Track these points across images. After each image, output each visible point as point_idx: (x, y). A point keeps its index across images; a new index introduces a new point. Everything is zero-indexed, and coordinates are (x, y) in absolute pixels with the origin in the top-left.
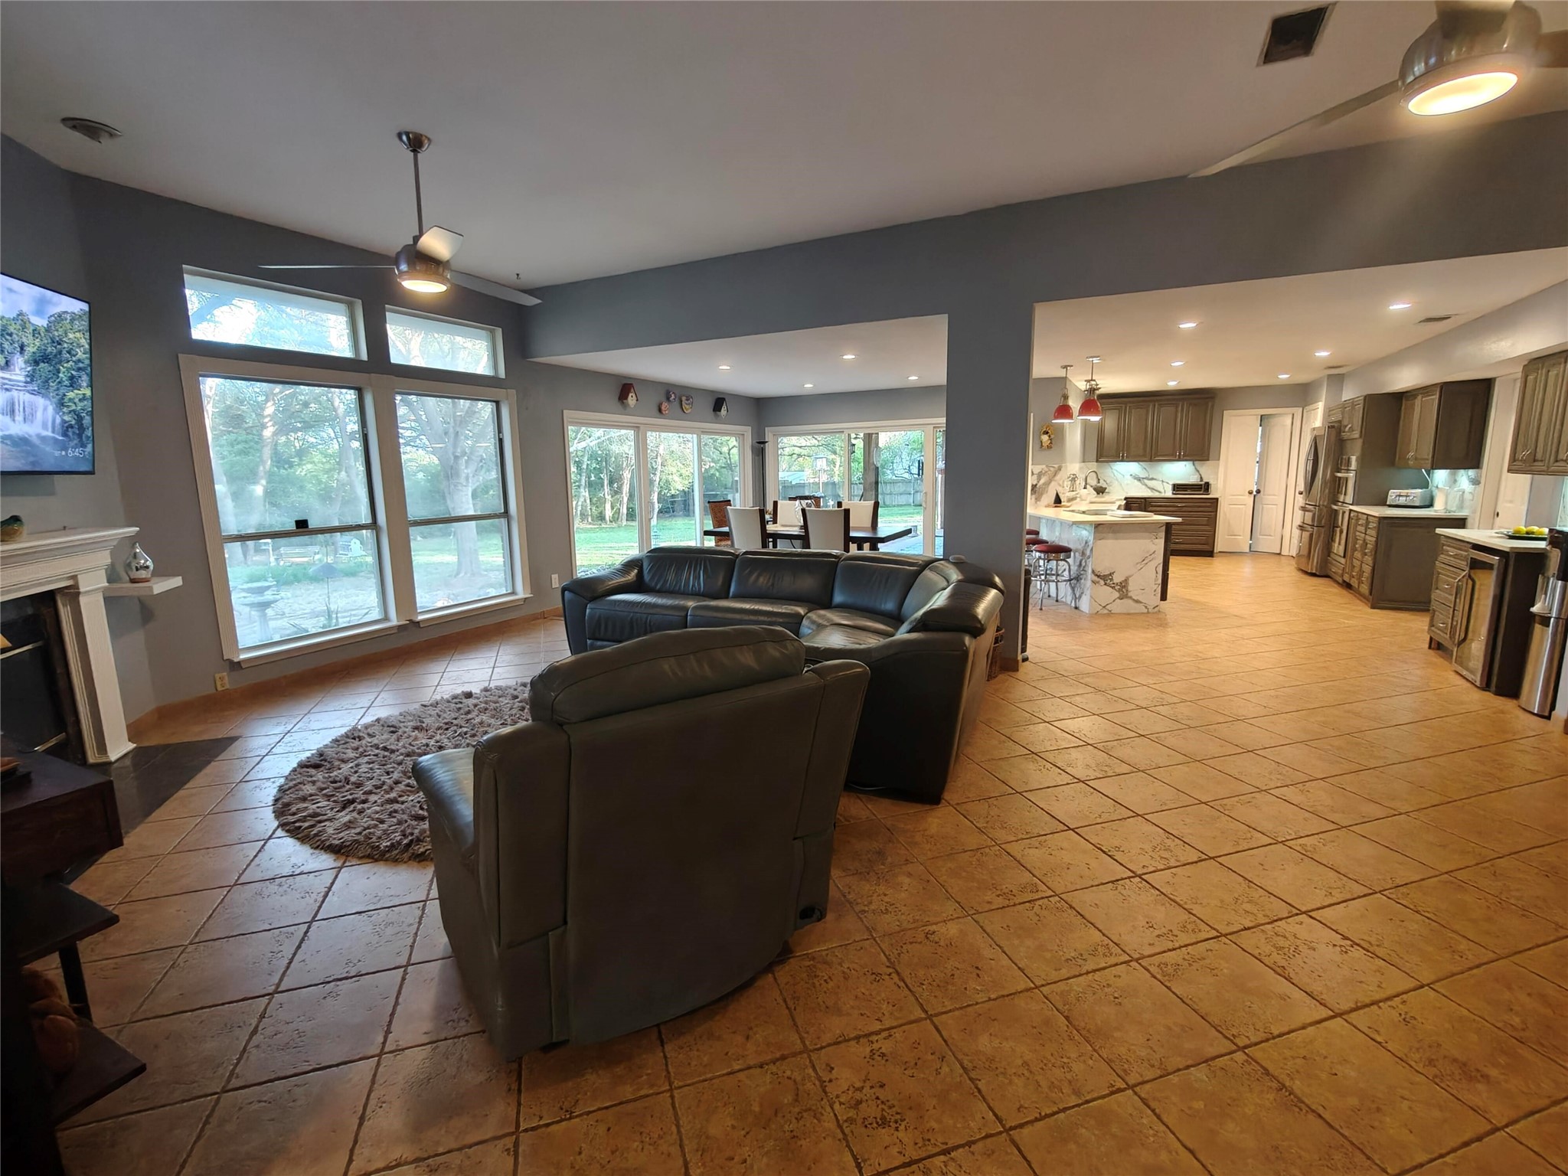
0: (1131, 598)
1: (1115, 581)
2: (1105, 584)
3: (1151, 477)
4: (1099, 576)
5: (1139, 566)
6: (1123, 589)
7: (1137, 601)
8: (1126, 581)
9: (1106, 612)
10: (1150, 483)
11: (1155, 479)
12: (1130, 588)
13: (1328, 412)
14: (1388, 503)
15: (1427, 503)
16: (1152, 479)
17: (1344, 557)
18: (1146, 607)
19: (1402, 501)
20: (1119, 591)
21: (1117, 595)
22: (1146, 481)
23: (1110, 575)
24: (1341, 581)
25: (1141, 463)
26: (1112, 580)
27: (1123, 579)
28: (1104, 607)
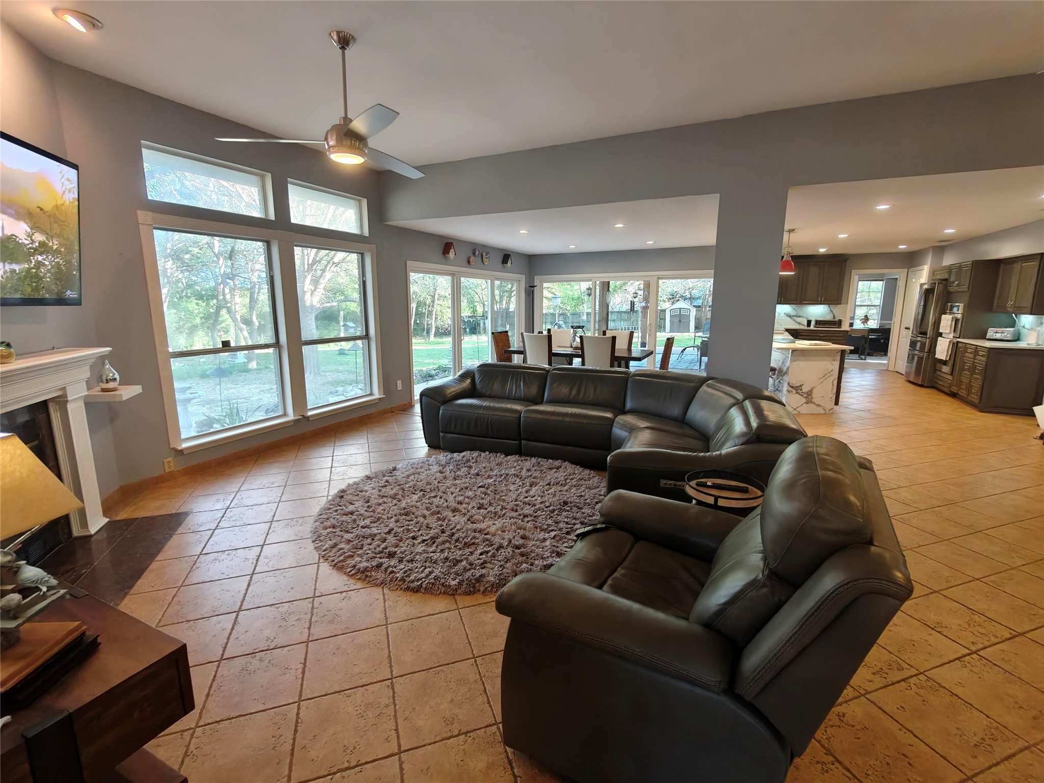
0: (814, 403)
1: (803, 391)
2: (797, 393)
3: (798, 315)
4: (792, 387)
5: (821, 381)
6: (809, 397)
7: (818, 405)
8: (811, 391)
9: (795, 412)
10: (798, 319)
11: (802, 317)
12: (814, 396)
16: (800, 316)
17: (952, 374)
18: (824, 409)
19: (998, 336)
20: (806, 398)
21: (804, 400)
22: (795, 318)
23: (801, 386)
25: (792, 305)
26: (801, 390)
27: (809, 389)
28: (795, 409)
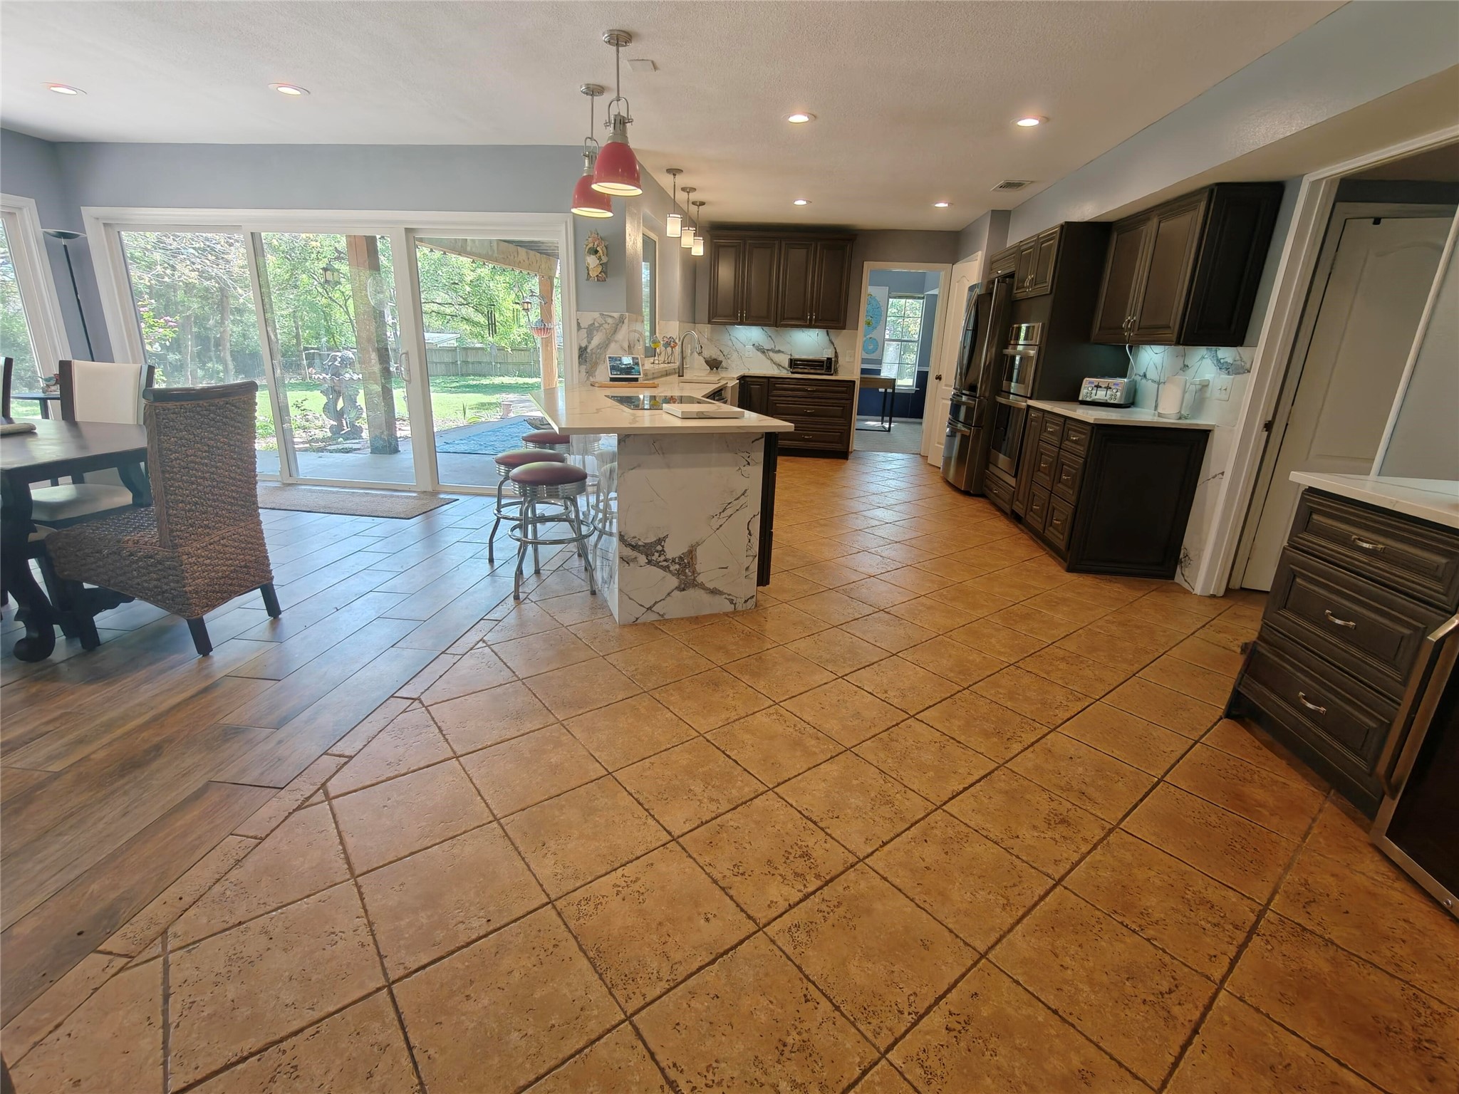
0: (702, 586)
1: (669, 556)
2: (649, 562)
3: (777, 349)
4: (634, 547)
5: (715, 523)
6: (685, 569)
7: (714, 592)
8: (691, 553)
9: (652, 617)
10: (777, 357)
11: (783, 352)
12: (698, 568)
13: (990, 264)
14: (1080, 399)
15: (1131, 401)
16: (779, 351)
17: (1016, 476)
18: (731, 602)
19: (1101, 395)
20: (677, 574)
21: (674, 582)
22: (771, 354)
23: (660, 541)
24: (1008, 511)
25: (764, 328)
26: (662, 552)
27: (685, 551)
28: (650, 609)
